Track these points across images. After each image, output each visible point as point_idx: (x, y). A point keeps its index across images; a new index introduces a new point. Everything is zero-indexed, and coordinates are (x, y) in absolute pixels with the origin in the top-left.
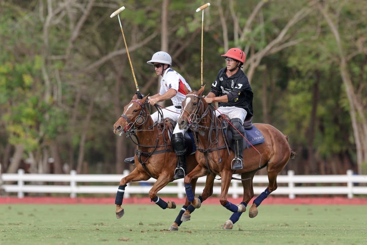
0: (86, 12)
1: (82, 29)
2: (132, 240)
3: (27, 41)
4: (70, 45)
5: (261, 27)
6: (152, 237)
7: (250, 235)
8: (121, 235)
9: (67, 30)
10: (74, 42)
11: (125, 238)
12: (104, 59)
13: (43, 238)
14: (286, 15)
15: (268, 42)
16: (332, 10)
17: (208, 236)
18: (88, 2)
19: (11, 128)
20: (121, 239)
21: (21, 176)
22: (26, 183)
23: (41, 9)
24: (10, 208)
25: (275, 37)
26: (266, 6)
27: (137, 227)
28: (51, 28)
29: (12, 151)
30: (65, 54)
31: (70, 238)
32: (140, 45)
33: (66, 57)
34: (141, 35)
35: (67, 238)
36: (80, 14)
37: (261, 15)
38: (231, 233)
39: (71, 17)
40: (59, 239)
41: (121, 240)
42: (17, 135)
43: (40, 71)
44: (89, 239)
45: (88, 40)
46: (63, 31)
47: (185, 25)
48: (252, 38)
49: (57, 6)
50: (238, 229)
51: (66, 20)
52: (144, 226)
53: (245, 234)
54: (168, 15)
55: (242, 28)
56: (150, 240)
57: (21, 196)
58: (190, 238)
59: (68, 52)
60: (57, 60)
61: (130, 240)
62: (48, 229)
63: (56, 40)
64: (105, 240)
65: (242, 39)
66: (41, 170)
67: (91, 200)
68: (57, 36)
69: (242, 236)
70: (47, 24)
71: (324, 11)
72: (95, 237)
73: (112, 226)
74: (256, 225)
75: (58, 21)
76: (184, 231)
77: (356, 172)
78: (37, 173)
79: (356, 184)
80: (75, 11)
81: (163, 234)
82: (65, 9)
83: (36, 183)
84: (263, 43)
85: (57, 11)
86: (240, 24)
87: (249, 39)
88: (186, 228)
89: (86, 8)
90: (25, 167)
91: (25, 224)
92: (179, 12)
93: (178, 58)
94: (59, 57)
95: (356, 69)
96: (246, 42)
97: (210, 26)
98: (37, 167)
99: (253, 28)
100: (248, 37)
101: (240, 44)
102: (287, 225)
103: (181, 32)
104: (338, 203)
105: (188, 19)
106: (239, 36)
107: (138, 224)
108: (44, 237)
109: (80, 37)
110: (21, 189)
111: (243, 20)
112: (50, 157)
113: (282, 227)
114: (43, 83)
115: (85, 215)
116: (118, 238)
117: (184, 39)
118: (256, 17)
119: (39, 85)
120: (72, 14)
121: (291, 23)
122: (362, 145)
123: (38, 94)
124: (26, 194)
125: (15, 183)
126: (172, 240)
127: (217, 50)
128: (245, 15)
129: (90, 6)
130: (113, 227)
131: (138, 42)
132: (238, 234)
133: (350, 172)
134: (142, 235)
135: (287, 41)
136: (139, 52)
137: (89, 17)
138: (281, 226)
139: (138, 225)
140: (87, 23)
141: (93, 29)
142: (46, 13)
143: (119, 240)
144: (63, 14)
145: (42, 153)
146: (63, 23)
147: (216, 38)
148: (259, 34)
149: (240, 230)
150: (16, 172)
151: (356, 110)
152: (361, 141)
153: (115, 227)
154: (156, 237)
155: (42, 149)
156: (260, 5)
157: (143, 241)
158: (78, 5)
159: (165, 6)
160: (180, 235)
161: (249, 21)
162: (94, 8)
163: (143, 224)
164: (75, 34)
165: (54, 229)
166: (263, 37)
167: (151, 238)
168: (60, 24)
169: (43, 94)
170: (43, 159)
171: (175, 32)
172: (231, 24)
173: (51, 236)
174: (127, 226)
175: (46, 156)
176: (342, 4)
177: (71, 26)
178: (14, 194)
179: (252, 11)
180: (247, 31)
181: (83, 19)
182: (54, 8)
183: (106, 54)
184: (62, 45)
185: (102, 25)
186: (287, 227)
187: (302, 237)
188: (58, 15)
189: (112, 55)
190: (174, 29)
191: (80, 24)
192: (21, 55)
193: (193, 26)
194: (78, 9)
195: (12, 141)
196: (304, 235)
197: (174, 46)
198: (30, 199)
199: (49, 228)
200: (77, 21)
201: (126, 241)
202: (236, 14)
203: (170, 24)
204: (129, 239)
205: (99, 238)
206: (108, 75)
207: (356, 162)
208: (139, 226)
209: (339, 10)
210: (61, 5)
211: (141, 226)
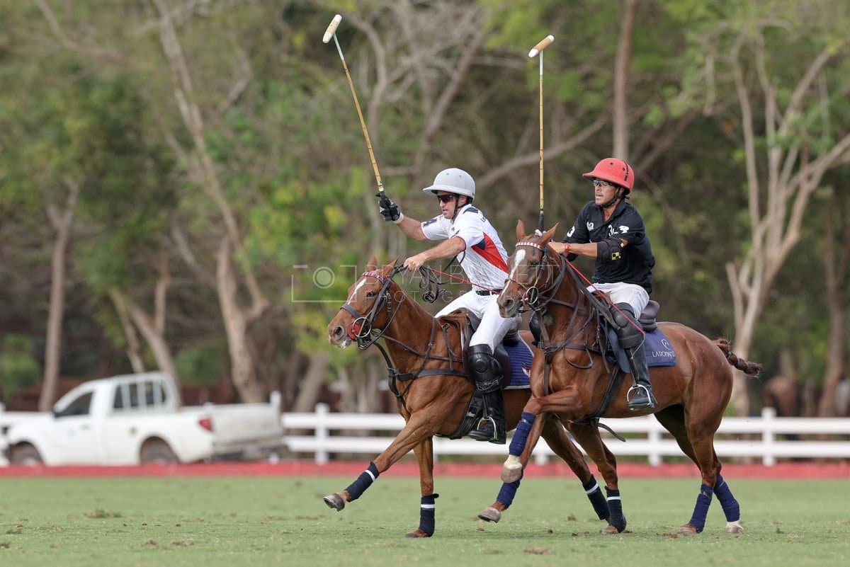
0: (457, 77)
1: (449, 112)
2: (554, 553)
3: (334, 137)
4: (424, 146)
5: (822, 108)
6: (594, 546)
7: (800, 542)
8: (530, 542)
9: (418, 114)
10: (431, 140)
11: (539, 549)
12: (493, 175)
13: (368, 548)
15: (837, 139)
17: (712, 544)
18: (459, 56)
19: (301, 319)
20: (530, 549)
21: (322, 419)
22: (333, 433)
23: (364, 70)
24: (298, 484)
26: (833, 63)
27: (563, 525)
28: (383, 110)
29: (304, 367)
30: (412, 164)
31: (423, 547)
32: (570, 145)
33: (415, 170)
34: (570, 123)
35: (419, 547)
36: (444, 81)
37: (823, 81)
39: (425, 86)
40: (401, 549)
41: (530, 552)
42: (314, 333)
43: (362, 200)
44: (463, 551)
45: (460, 136)
46: (408, 115)
47: (663, 103)
48: (803, 129)
49: (397, 65)
50: (775, 529)
51: (416, 93)
52: (577, 523)
53: (789, 541)
54: (627, 83)
55: (782, 110)
56: (592, 552)
57: (321, 459)
58: (673, 547)
59: (419, 159)
60: (396, 177)
61: (550, 551)
62: (378, 528)
63: (393, 135)
64: (497, 552)
65: (784, 133)
66: (363, 405)
67: (468, 468)
68: (395, 125)
69: (783, 544)
70: (376, 102)
72: (476, 545)
73: (511, 523)
74: (812, 522)
75: (397, 95)
76: (662, 534)
78: (356, 411)
80: (433, 75)
81: (619, 540)
82: (412, 70)
83: (353, 433)
84: (827, 140)
85: (397, 74)
86: (778, 101)
87: (797, 132)
88: (665, 528)
89: (456, 67)
90: (331, 401)
91: (330, 518)
92: (649, 77)
93: (648, 172)
94: (401, 171)
96: (790, 140)
97: (715, 104)
98: (356, 399)
99: (805, 108)
100: (795, 128)
101: (777, 142)
103: (654, 116)
105: (669, 91)
106: (777, 127)
107: (567, 519)
108: (370, 545)
109: (443, 128)
110: (321, 444)
111: (784, 93)
112: (382, 378)
114: (367, 223)
115: (456, 499)
116: (524, 549)
117: (660, 133)
118: (812, 87)
119: (358, 229)
120: (426, 79)
123: (357, 247)
124: (333, 456)
125: (310, 432)
126: (637, 553)
127: (729, 157)
128: (790, 82)
129: (464, 63)
130: (512, 525)
131: (565, 138)
132: (775, 541)
134: (576, 543)
136: (567, 159)
137: (463, 86)
139: (566, 521)
140: (459, 98)
141: (472, 110)
142: (373, 78)
143: (526, 551)
144: (410, 79)
145: (366, 370)
146: (409, 98)
147: (728, 129)
148: (819, 121)
149: (778, 532)
150: (312, 410)
153: (517, 525)
154: (602, 546)
155: (366, 362)
156: (821, 60)
157: (575, 554)
158: (441, 62)
159: (620, 63)
160: (653, 543)
161: (797, 96)
162: (473, 68)
163: (576, 517)
164: (434, 122)
165: (391, 529)
166: (827, 128)
167: (593, 549)
168: (402, 101)
169: (368, 247)
170: (367, 383)
171: (641, 119)
172: (759, 101)
173: (385, 544)
174: (543, 522)
175: (374, 375)
177: (426, 105)
178: (308, 456)
179: (802, 73)
180: (792, 116)
181: (451, 90)
182: (390, 68)
183: (499, 164)
184: (406, 146)
185: (490, 104)
188: (398, 82)
189: (511, 165)
190: (639, 111)
191: (445, 100)
192: (321, 166)
193: (679, 105)
194: (440, 70)
195: (304, 345)
197: (640, 146)
198: (340, 465)
199: (379, 526)
200: (438, 94)
201: (541, 553)
202: (771, 81)
203: (631, 102)
204: (546, 551)
205: (483, 549)
206: (502, 207)
208: (567, 523)
210: (406, 62)
211: (572, 522)
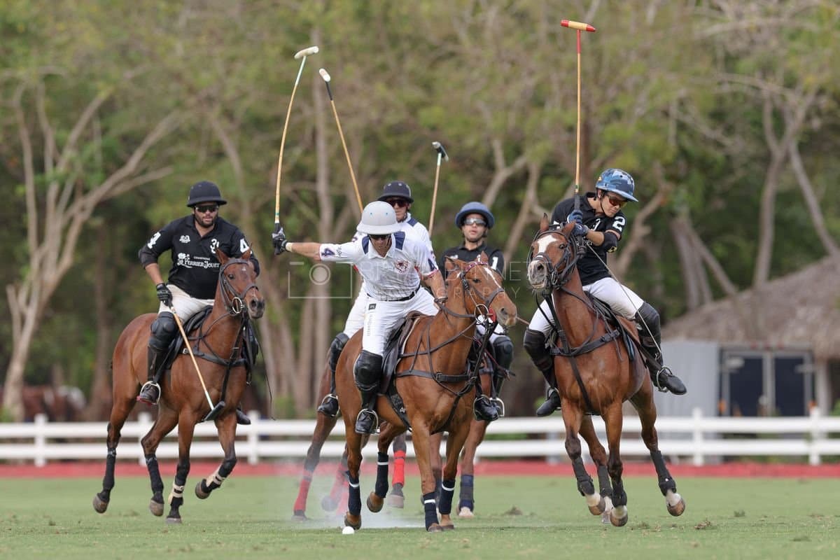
5: (95, 146)
14: (143, 123)
15: (107, 173)
16: (228, 114)
25: (121, 164)
37: (97, 126)
38: (32, 531)
48: (78, 164)
55: (59, 148)
65: (62, 169)
71: (213, 116)
77: (265, 415)
79: (264, 438)
84: (98, 175)
86: (56, 141)
87: (73, 168)
96: (67, 176)
99: (80, 147)
100: (71, 164)
101: (55, 178)
102: (135, 514)
106: (55, 164)
111: (63, 134)
113: (126, 518)
118: (89, 125)
121: (151, 140)
122: (277, 364)
128: (69, 125)
133: (253, 416)
135: (144, 172)
138: (126, 516)
147: (11, 166)
148: (91, 159)
152: (275, 356)
156: (95, 104)
161: (74, 135)
172: (38, 140)
176: (247, 103)
180: (69, 153)
186: (135, 518)
187: (163, 535)
196: (166, 532)
202: (50, 124)
207: (265, 396)
209: (239, 114)
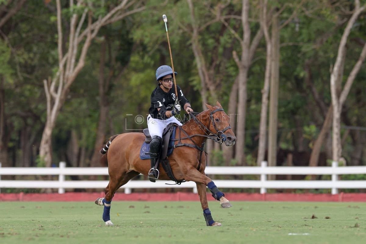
65: (79, 5)
87: (86, 5)
95: (211, 41)
104: (180, 199)
106: (75, 2)
151: (208, 90)
166: (103, 3)
